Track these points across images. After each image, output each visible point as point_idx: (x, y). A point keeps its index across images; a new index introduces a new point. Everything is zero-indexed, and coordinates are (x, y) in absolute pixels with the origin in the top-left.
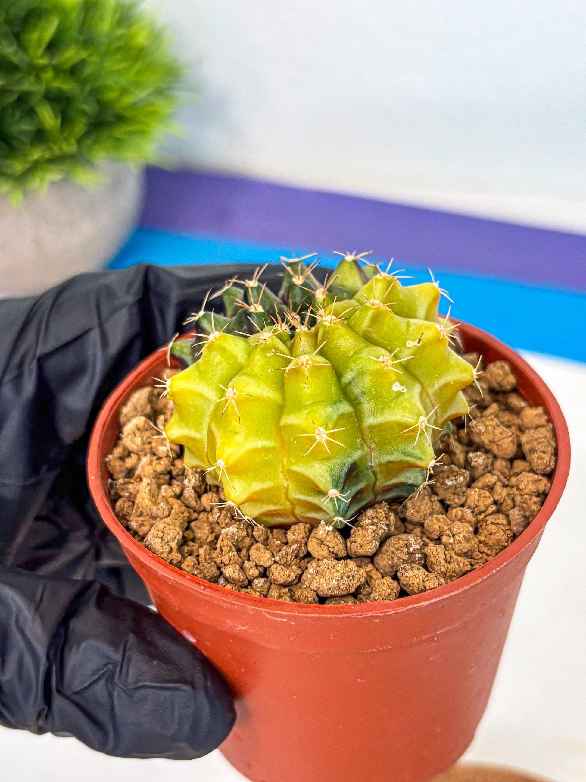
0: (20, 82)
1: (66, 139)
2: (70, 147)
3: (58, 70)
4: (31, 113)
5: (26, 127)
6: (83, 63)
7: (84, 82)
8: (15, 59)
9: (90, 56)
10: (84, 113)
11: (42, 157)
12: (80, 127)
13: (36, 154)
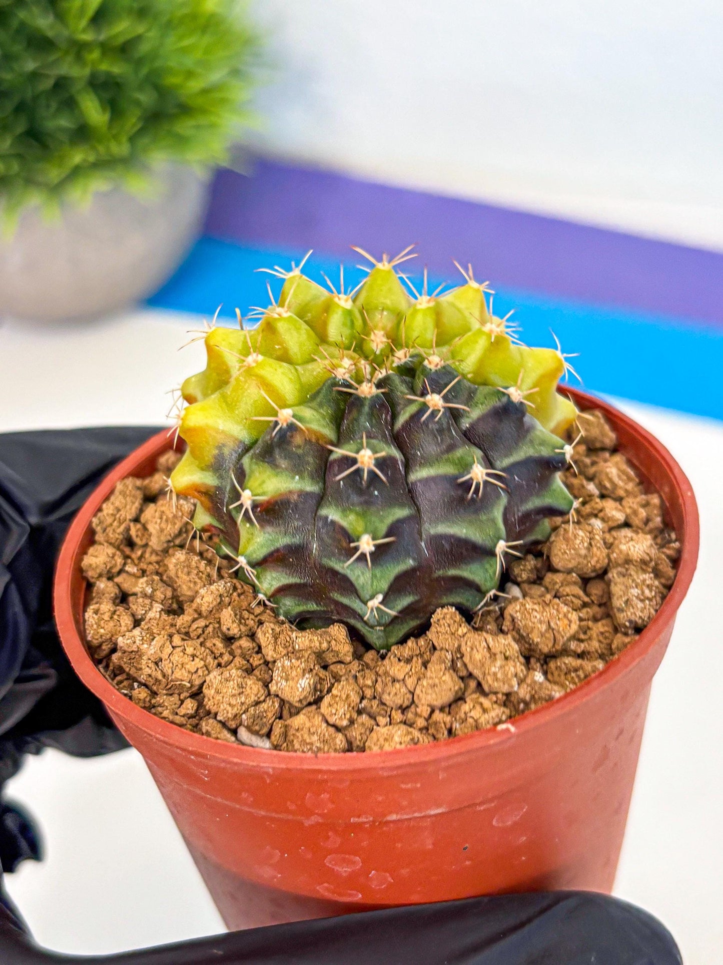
0: (55, 62)
1: (115, 137)
2: (121, 148)
3: (106, 48)
4: (70, 104)
5: (64, 122)
6: (138, 38)
7: (139, 63)
8: (50, 34)
9: (149, 30)
10: (138, 103)
11: (85, 160)
12: (132, 121)
13: (78, 157)
